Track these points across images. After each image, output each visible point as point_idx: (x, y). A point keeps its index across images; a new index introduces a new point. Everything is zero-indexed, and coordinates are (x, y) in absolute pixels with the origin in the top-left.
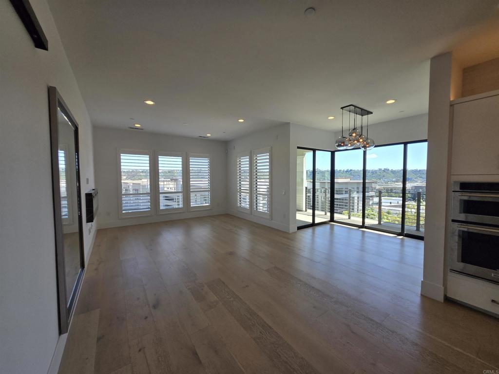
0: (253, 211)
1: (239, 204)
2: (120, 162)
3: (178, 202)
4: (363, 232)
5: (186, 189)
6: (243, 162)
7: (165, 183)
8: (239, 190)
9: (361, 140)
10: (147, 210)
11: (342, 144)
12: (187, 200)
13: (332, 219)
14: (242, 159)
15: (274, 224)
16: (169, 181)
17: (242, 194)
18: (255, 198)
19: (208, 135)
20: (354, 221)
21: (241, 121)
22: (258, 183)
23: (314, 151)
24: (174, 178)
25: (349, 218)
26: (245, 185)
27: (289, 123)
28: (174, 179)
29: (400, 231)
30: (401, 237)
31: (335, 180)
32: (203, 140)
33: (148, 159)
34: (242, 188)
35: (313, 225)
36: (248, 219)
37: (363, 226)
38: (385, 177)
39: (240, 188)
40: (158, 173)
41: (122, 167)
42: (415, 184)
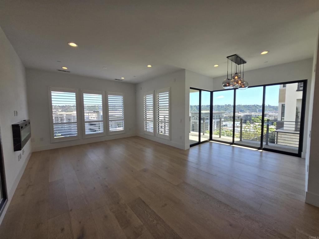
0: (156, 135)
1: (145, 129)
2: (51, 98)
3: (99, 126)
4: (233, 147)
5: (106, 118)
6: (147, 98)
7: (90, 114)
8: (145, 119)
9: (240, 82)
10: (75, 135)
11: (228, 85)
12: (106, 127)
13: (211, 138)
14: (148, 96)
15: (173, 143)
16: (92, 113)
17: (147, 122)
18: (158, 125)
19: (122, 78)
20: (223, 139)
21: (149, 66)
22: (160, 114)
23: (200, 91)
24: (96, 110)
25: (220, 137)
26: (150, 115)
27: (185, 69)
28: (95, 112)
29: (259, 146)
30: (261, 151)
31: (201, 111)
32: (118, 82)
33: (75, 95)
34: (147, 118)
35: (199, 143)
36: (152, 140)
37: (233, 143)
38: (228, 110)
39: (146, 118)
40: (83, 106)
41: (53, 102)
42: (246, 114)
